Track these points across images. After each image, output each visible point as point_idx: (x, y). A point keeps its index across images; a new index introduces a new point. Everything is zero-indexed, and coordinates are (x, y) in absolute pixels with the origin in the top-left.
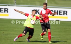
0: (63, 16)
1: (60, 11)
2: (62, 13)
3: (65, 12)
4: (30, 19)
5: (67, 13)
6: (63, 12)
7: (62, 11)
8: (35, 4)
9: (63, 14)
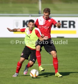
0: (68, 29)
1: (63, 22)
2: (66, 24)
3: (72, 23)
4: (27, 36)
5: (75, 25)
6: (68, 23)
7: (67, 21)
8: (21, 12)
9: (68, 26)
